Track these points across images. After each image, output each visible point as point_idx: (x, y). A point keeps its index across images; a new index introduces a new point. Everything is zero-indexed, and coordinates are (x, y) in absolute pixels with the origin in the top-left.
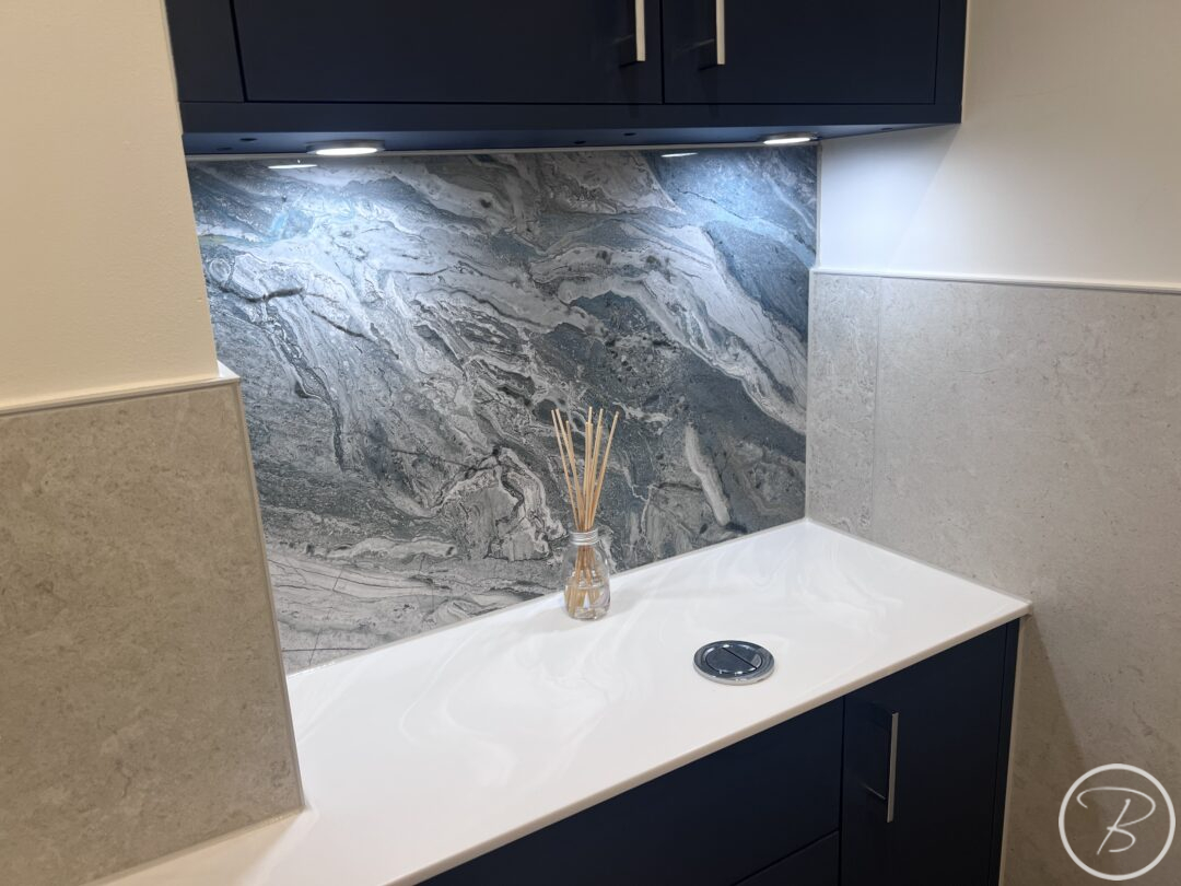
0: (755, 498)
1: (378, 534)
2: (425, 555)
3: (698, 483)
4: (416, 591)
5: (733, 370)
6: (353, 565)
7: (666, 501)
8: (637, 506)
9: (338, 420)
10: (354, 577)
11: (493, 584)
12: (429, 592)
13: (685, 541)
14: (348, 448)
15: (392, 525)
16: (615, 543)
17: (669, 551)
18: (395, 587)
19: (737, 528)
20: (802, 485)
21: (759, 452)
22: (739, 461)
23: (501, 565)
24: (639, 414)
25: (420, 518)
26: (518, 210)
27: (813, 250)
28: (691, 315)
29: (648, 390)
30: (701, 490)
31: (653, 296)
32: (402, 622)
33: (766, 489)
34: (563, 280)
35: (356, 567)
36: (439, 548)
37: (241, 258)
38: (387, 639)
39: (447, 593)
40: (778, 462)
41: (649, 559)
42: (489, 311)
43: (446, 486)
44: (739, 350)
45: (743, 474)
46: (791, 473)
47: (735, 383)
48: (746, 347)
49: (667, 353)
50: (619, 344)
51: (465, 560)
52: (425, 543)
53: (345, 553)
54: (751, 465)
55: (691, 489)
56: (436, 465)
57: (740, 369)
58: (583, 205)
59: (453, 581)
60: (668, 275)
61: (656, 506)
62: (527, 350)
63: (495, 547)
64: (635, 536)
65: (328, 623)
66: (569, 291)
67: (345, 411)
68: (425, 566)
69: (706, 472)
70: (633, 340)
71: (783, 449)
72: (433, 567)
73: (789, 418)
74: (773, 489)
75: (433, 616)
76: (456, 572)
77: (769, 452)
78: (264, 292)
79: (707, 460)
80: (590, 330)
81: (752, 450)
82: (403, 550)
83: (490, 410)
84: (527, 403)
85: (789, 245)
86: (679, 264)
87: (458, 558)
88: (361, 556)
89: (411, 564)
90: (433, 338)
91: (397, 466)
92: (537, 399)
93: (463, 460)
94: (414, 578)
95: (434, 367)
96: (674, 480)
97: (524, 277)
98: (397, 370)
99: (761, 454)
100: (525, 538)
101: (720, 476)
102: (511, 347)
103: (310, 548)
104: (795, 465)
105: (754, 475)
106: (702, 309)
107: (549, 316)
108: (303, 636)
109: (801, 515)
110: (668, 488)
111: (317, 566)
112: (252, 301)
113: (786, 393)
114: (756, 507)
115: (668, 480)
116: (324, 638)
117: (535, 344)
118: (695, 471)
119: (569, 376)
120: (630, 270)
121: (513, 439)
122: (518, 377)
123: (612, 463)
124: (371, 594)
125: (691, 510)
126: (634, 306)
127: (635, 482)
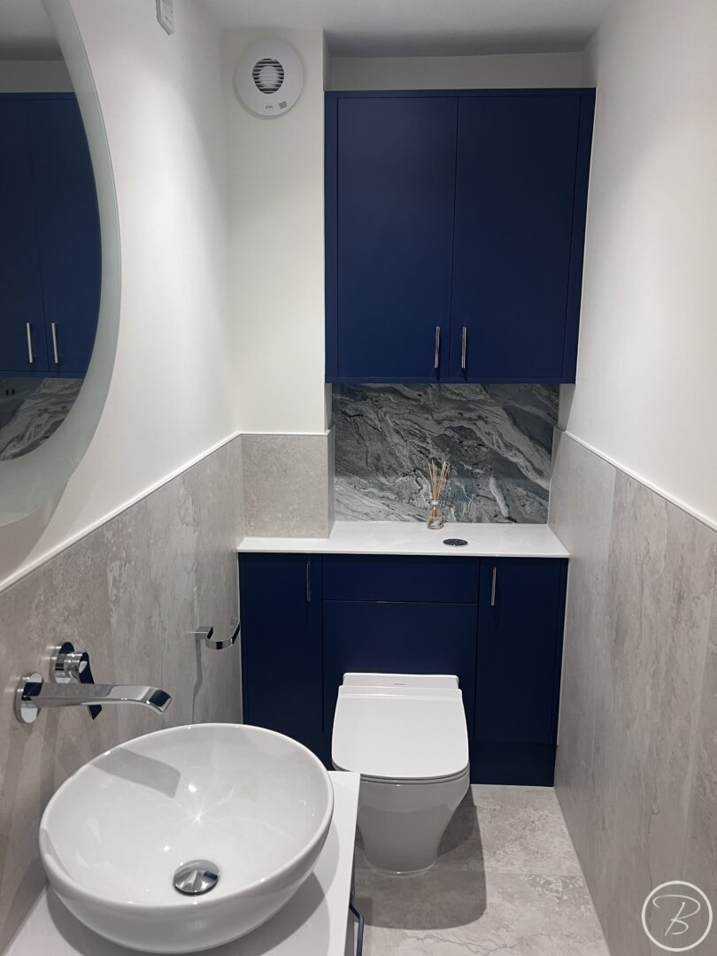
0: (521, 509)
1: (374, 487)
2: (388, 497)
3: (494, 498)
4: (384, 508)
5: (514, 460)
7: (480, 501)
8: (467, 500)
9: (367, 452)
10: (366, 498)
11: (409, 513)
12: (388, 509)
13: (487, 519)
14: (369, 460)
15: (379, 486)
16: (456, 512)
17: (479, 520)
18: (377, 505)
19: (511, 519)
20: (547, 510)
21: (525, 493)
22: (514, 494)
23: (412, 507)
24: (470, 468)
25: (388, 486)
26: (431, 397)
27: (557, 420)
29: (475, 461)
30: (496, 501)
31: (480, 429)
32: (378, 516)
33: (527, 508)
34: (444, 420)
35: (367, 495)
36: (393, 497)
37: (349, 406)
38: (373, 519)
39: (393, 511)
40: (534, 498)
41: (470, 521)
42: (417, 427)
43: (397, 478)
44: (517, 452)
45: (516, 499)
46: (541, 504)
47: (515, 465)
48: (520, 451)
49: (484, 449)
50: (464, 443)
51: (401, 502)
52: (388, 494)
53: (364, 491)
54: (520, 497)
55: (491, 500)
56: (395, 471)
57: (517, 459)
58: (454, 397)
59: (396, 508)
60: (486, 422)
61: (475, 502)
62: (429, 440)
63: (411, 501)
64: (465, 511)
65: (357, 510)
66: (446, 424)
67: (370, 450)
68: (387, 501)
69: (499, 495)
70: (470, 442)
71: (537, 494)
72: (390, 502)
73: (541, 482)
74: (531, 508)
76: (397, 505)
77: (529, 493)
78: (352, 414)
79: (499, 490)
80: (453, 437)
81: (521, 491)
82: (381, 494)
83: (414, 457)
84: (427, 457)
85: (544, 417)
87: (398, 501)
88: (369, 493)
89: (384, 499)
90: (398, 433)
91: (383, 469)
92: (431, 456)
93: (403, 471)
94: (383, 504)
95: (398, 441)
96: (484, 495)
97: (430, 418)
98: (386, 441)
100: (421, 502)
101: (505, 498)
102: (423, 439)
103: (355, 486)
104: (543, 502)
105: (522, 501)
106: (500, 436)
107: (438, 430)
108: (350, 511)
109: (546, 523)
110: (480, 497)
111: (356, 492)
112: (350, 417)
113: (539, 472)
114: (522, 514)
115: (481, 494)
117: (432, 439)
118: (493, 493)
119: (443, 451)
120: (470, 419)
121: (421, 468)
122: (425, 449)
123: (457, 483)
124: (371, 505)
125: (490, 508)
126: (472, 431)
127: (466, 491)
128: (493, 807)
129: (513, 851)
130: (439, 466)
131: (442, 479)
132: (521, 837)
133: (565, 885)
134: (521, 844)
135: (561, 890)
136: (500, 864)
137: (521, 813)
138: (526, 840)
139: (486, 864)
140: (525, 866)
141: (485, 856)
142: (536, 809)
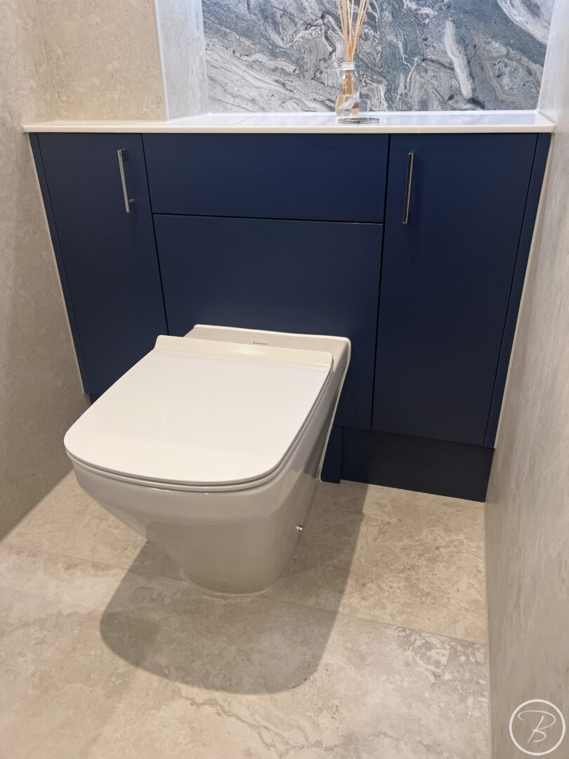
0: (494, 83)
1: (262, 52)
2: (283, 69)
4: (277, 88)
6: (251, 65)
7: (426, 71)
8: (406, 71)
10: (251, 72)
11: (315, 96)
12: (283, 91)
13: (436, 103)
15: (269, 48)
17: (424, 106)
18: (268, 83)
19: (477, 104)
20: (538, 84)
21: (504, 50)
22: (486, 54)
23: (320, 86)
24: (413, 6)
25: (282, 48)
30: (453, 69)
32: (270, 104)
33: (506, 80)
35: (252, 67)
36: (290, 68)
38: (263, 109)
39: (291, 94)
40: (519, 61)
41: (409, 108)
43: (295, 32)
45: (487, 65)
46: (530, 72)
51: (302, 77)
52: (283, 63)
53: (247, 58)
54: (495, 59)
55: (445, 67)
56: (292, 19)
59: (295, 88)
61: (418, 73)
64: (401, 90)
65: (239, 93)
68: (282, 76)
69: (458, 57)
71: (524, 52)
72: (286, 78)
74: (511, 80)
75: (284, 105)
77: (512, 51)
79: (460, 48)
81: (497, 48)
82: (272, 64)
87: (298, 76)
88: (255, 62)
89: (276, 73)
91: (273, 16)
93: (305, 18)
94: (277, 81)
96: (434, 58)
99: (505, 52)
100: (334, 75)
101: (469, 62)
103: (234, 51)
104: (534, 66)
105: (497, 67)
108: (229, 96)
109: (533, 106)
110: (428, 62)
111: (236, 62)
113: (532, 9)
114: (495, 91)
115: (429, 57)
116: (237, 100)
118: (450, 54)
121: (333, 10)
124: (258, 83)
125: (443, 82)
127: (406, 53)
128: (387, 519)
129: (391, 587)
132: (412, 567)
133: (454, 654)
134: (407, 579)
135: (444, 660)
136: (366, 603)
137: (424, 533)
138: (418, 573)
139: (344, 601)
140: (401, 613)
141: (348, 589)
142: (447, 530)
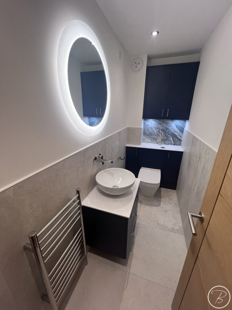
1: (150, 137)
3: (171, 141)
5: (176, 134)
14: (149, 133)
17: (168, 144)
19: (174, 145)
26: (161, 122)
27: (185, 127)
28: (173, 130)
29: (168, 134)
31: (170, 128)
33: (177, 143)
37: (146, 123)
41: (166, 144)
42: (158, 127)
47: (176, 135)
48: (177, 132)
49: (170, 132)
52: (152, 139)
56: (153, 135)
57: (177, 134)
58: (166, 122)
61: (167, 141)
63: (156, 140)
66: (164, 127)
67: (149, 131)
70: (168, 130)
73: (180, 138)
76: (153, 141)
78: (147, 125)
79: (172, 139)
80: (165, 129)
81: (176, 140)
83: (157, 132)
84: (160, 133)
85: (182, 126)
86: (172, 126)
90: (155, 128)
95: (154, 130)
97: (161, 126)
101: (173, 141)
102: (159, 129)
103: (146, 137)
106: (174, 129)
107: (162, 128)
109: (180, 146)
113: (180, 136)
115: (169, 140)
119: (163, 132)
120: (168, 126)
121: (158, 134)
122: (159, 131)
123: (165, 138)
124: (149, 140)
126: (168, 128)
128: (165, 191)
129: (166, 198)
130: (162, 134)
131: (162, 137)
132: (168, 196)
134: (168, 198)
135: (174, 205)
136: (164, 200)
137: (169, 193)
140: (168, 201)
141: (162, 198)
142: (172, 193)
